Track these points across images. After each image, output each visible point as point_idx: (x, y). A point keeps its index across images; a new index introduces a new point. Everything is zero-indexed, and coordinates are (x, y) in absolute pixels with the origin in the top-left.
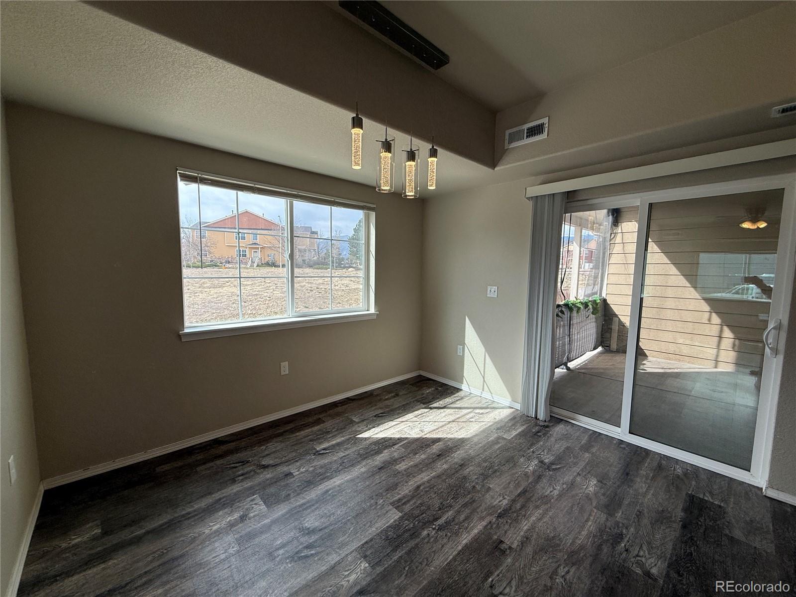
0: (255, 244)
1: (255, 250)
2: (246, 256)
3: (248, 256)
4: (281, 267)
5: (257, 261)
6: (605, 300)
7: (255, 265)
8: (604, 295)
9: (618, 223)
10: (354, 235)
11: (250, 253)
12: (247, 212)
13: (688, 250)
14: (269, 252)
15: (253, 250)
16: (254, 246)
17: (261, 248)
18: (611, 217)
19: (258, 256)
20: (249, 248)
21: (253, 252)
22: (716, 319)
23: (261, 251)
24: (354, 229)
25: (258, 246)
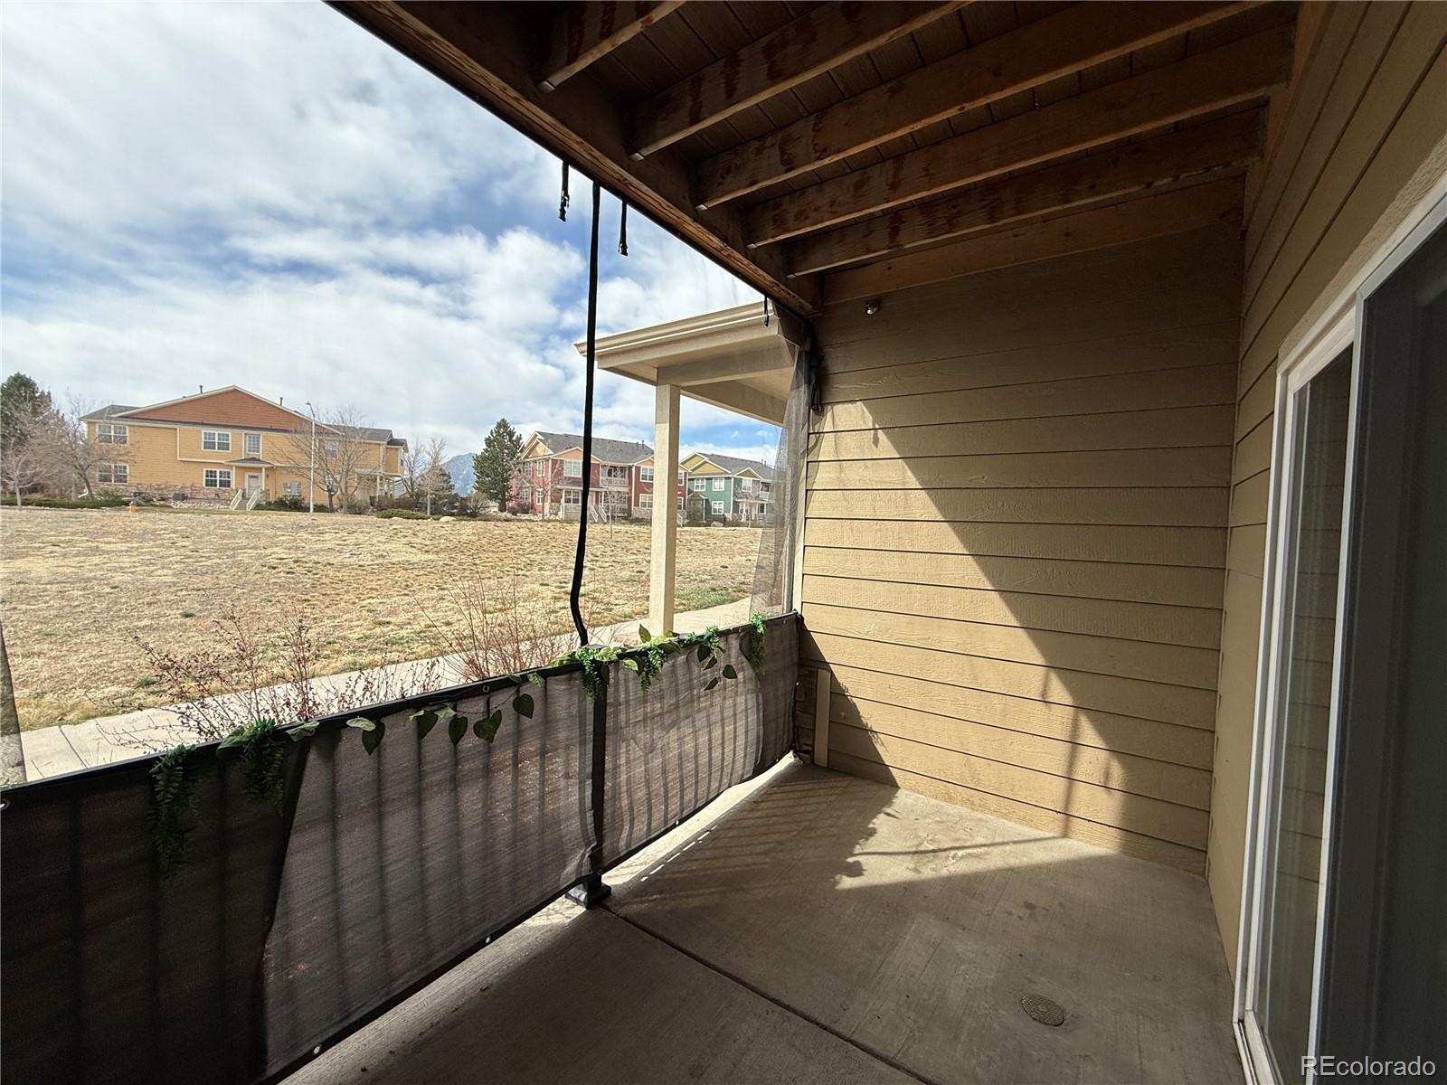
0: (253, 460)
1: (252, 474)
2: (229, 486)
3: (233, 485)
4: (311, 510)
5: (255, 497)
6: (798, 620)
7: (251, 504)
8: (797, 606)
9: (823, 405)
10: (486, 450)
11: (240, 480)
12: (236, 390)
13: (982, 483)
14: (288, 479)
15: (247, 474)
16: (250, 465)
17: (266, 469)
18: (803, 388)
19: (258, 488)
20: (237, 467)
21: (247, 478)
22: (1059, 692)
23: (267, 476)
24: (486, 440)
25: (260, 465)
